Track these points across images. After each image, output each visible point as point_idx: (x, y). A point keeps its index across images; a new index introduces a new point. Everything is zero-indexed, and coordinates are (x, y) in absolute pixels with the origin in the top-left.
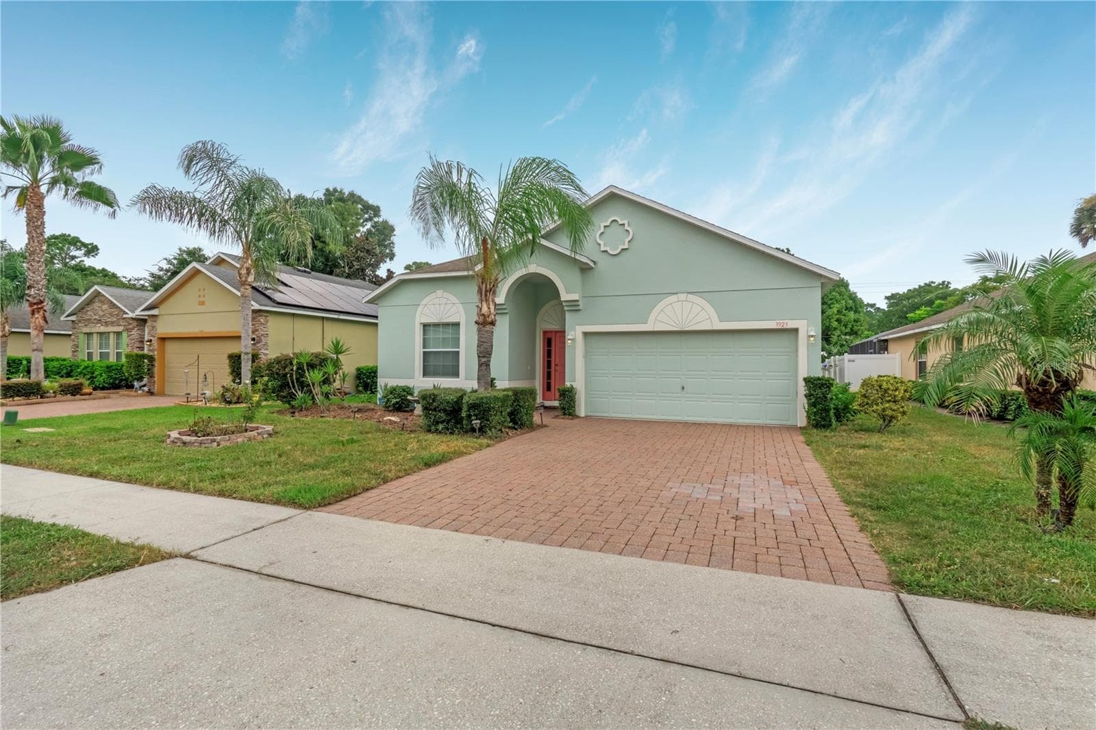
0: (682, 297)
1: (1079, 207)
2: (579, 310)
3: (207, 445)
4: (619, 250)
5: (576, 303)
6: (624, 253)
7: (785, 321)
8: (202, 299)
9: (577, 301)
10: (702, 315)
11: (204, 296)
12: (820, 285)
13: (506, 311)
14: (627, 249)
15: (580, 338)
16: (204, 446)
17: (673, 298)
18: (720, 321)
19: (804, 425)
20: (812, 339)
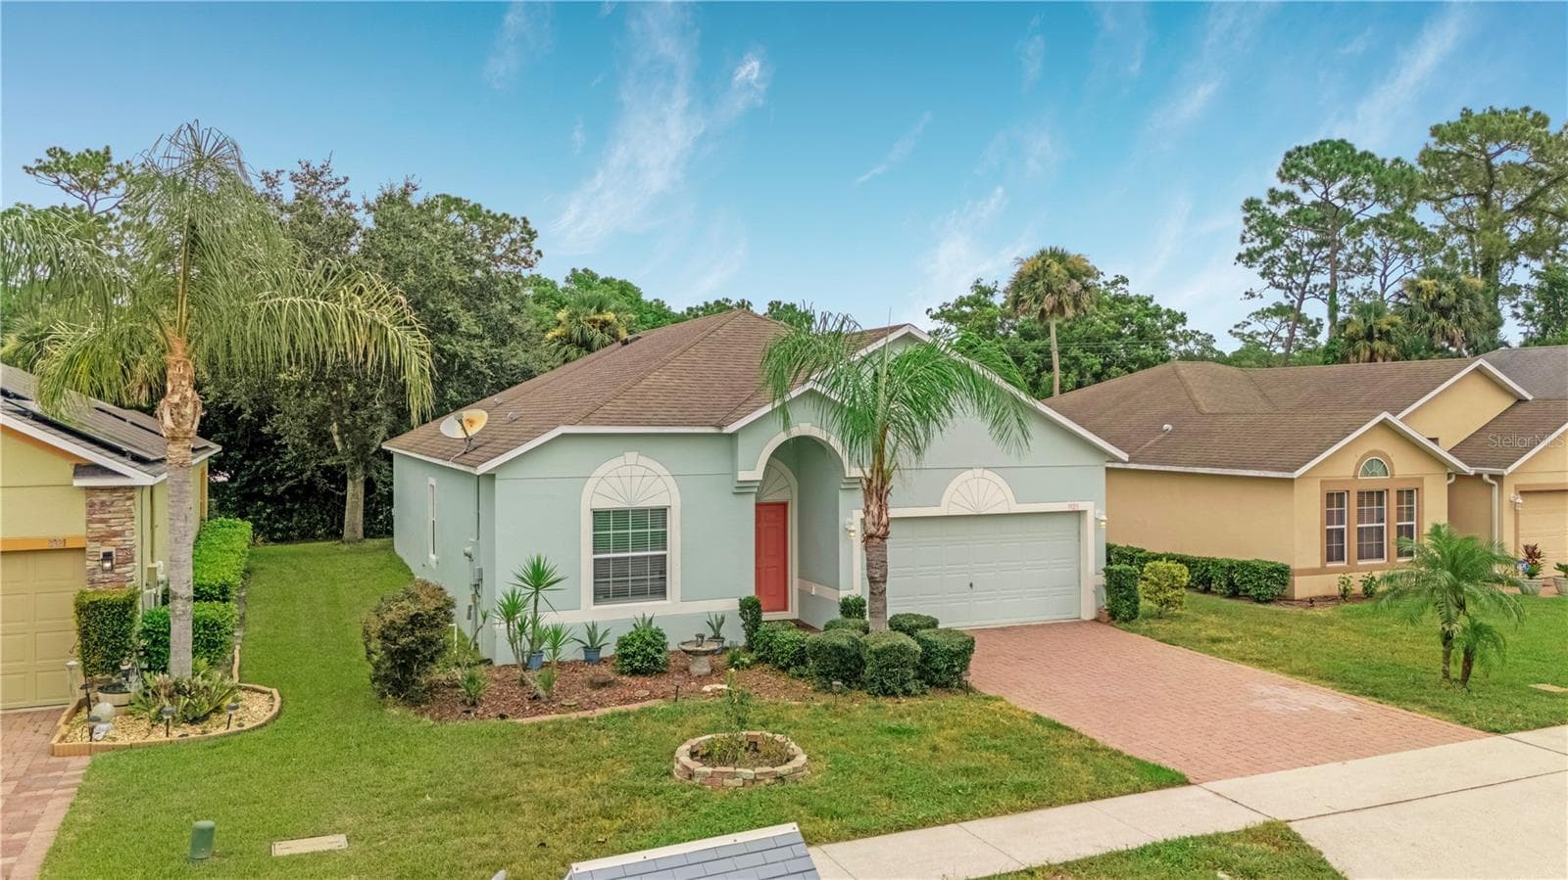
0: (978, 472)
7: (1074, 502)
10: (997, 496)
12: (1104, 463)
13: (753, 490)
17: (970, 472)
18: (1017, 503)
19: (1093, 617)
20: (1103, 523)
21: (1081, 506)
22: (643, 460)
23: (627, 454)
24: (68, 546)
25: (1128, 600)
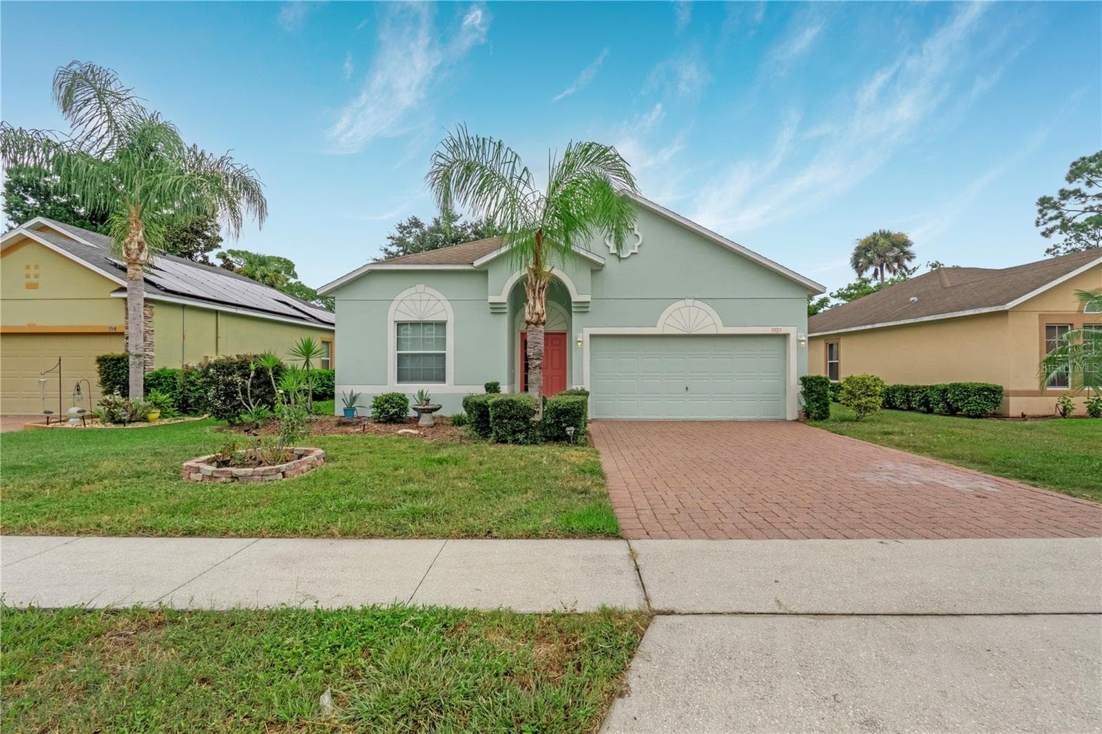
0: (690, 302)
1: (857, 245)
2: (588, 312)
3: (270, 478)
4: (629, 254)
5: (587, 305)
6: (633, 256)
7: (779, 328)
8: (32, 280)
9: (589, 302)
10: (707, 320)
11: (36, 276)
12: (807, 296)
13: (506, 311)
14: (635, 253)
15: (587, 339)
16: (267, 478)
17: (682, 302)
18: (724, 326)
19: (795, 418)
20: (803, 343)
21: (784, 330)
22: (429, 290)
23: (417, 285)
24: (117, 331)
25: (817, 402)
